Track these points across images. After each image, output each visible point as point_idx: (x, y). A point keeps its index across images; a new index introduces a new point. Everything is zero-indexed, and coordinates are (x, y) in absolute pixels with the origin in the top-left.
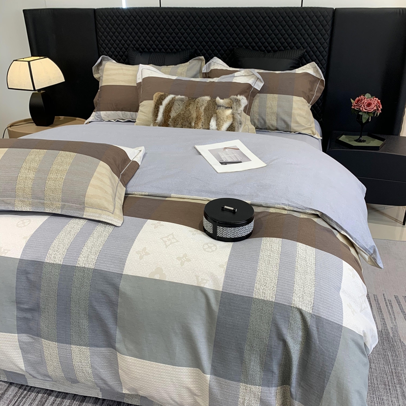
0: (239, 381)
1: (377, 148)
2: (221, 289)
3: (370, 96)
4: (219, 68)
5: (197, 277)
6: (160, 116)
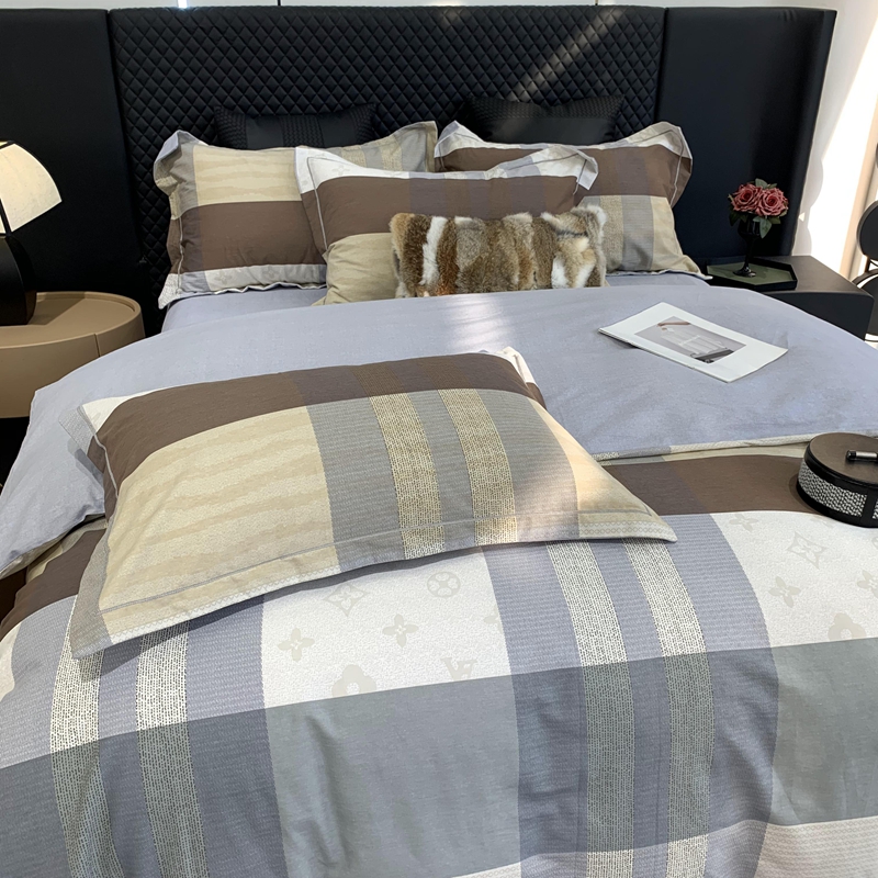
6: (430, 270)
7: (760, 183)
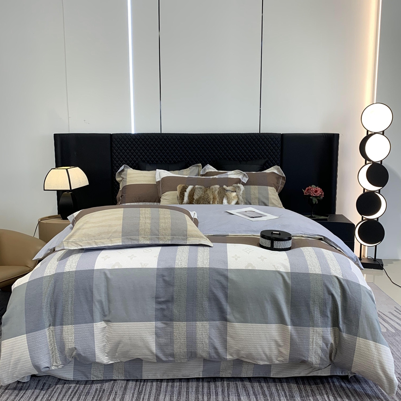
0: (309, 326)
1: (326, 220)
2: (290, 271)
3: (315, 186)
4: (213, 171)
5: (274, 266)
6: (186, 199)
7: (313, 186)
